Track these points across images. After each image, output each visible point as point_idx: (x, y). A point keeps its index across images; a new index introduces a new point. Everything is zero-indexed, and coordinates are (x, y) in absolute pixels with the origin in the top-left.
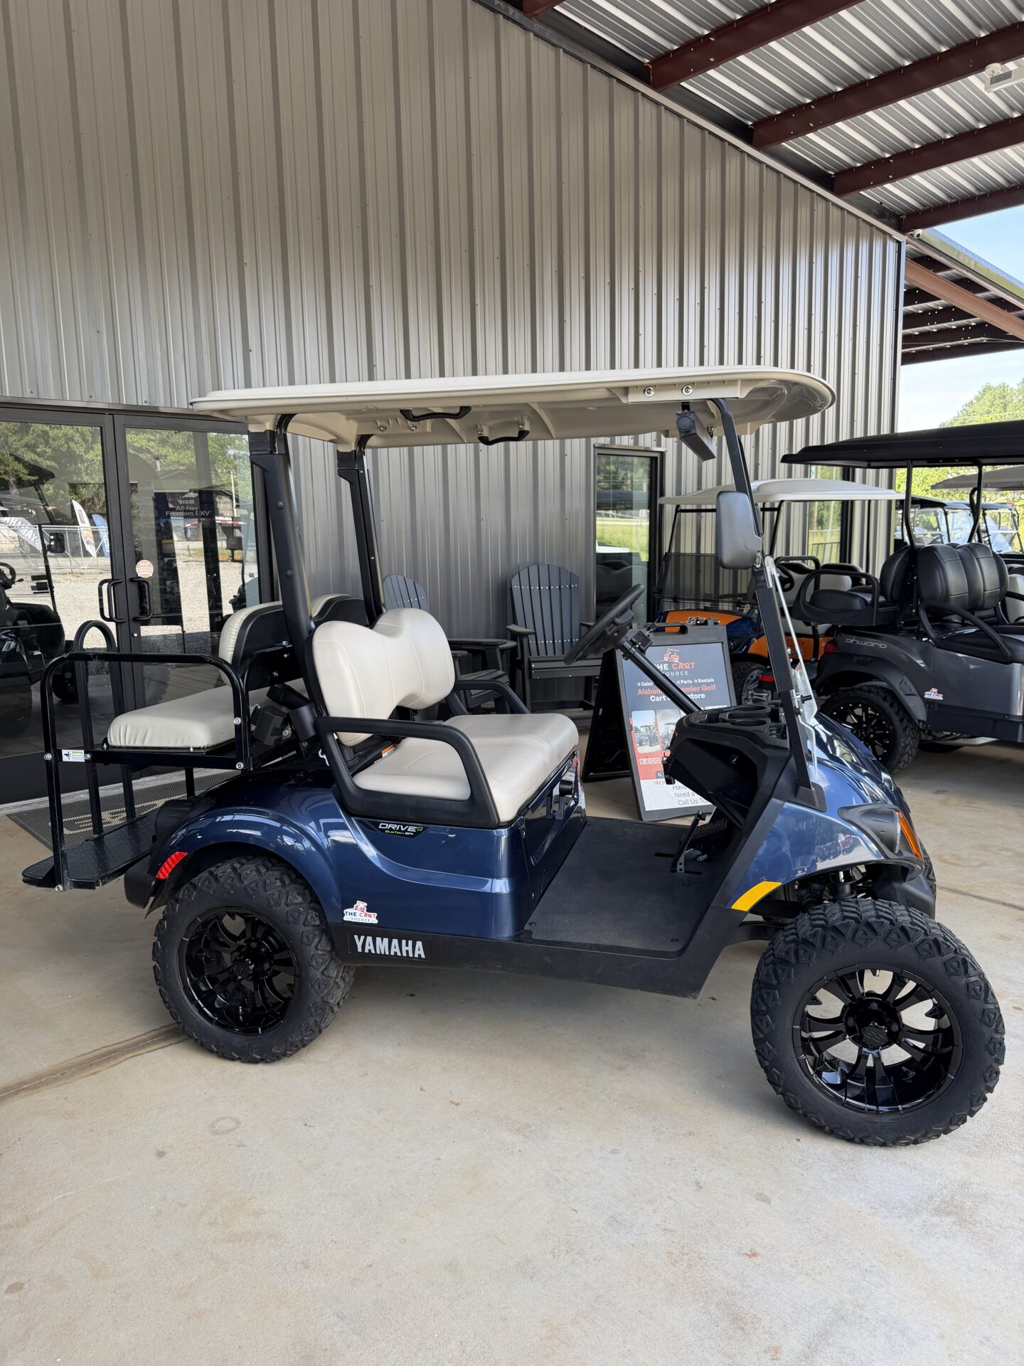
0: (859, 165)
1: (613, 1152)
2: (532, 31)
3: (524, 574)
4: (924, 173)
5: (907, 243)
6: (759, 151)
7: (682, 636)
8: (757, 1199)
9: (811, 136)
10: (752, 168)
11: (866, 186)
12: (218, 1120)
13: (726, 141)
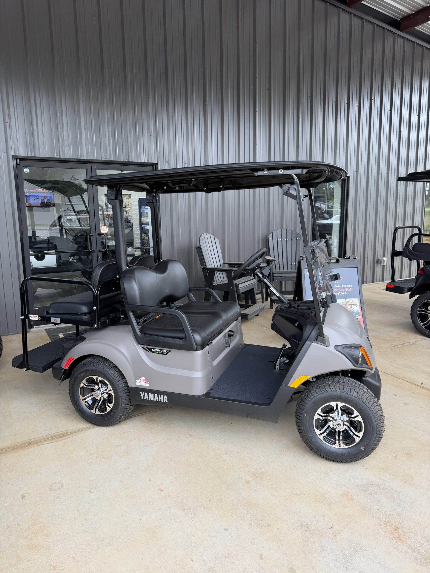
1: (226, 530)
3: (275, 233)
6: (403, 32)
7: (337, 264)
8: (289, 571)
9: (429, 22)
10: (399, 41)
12: (55, 483)
13: (386, 29)
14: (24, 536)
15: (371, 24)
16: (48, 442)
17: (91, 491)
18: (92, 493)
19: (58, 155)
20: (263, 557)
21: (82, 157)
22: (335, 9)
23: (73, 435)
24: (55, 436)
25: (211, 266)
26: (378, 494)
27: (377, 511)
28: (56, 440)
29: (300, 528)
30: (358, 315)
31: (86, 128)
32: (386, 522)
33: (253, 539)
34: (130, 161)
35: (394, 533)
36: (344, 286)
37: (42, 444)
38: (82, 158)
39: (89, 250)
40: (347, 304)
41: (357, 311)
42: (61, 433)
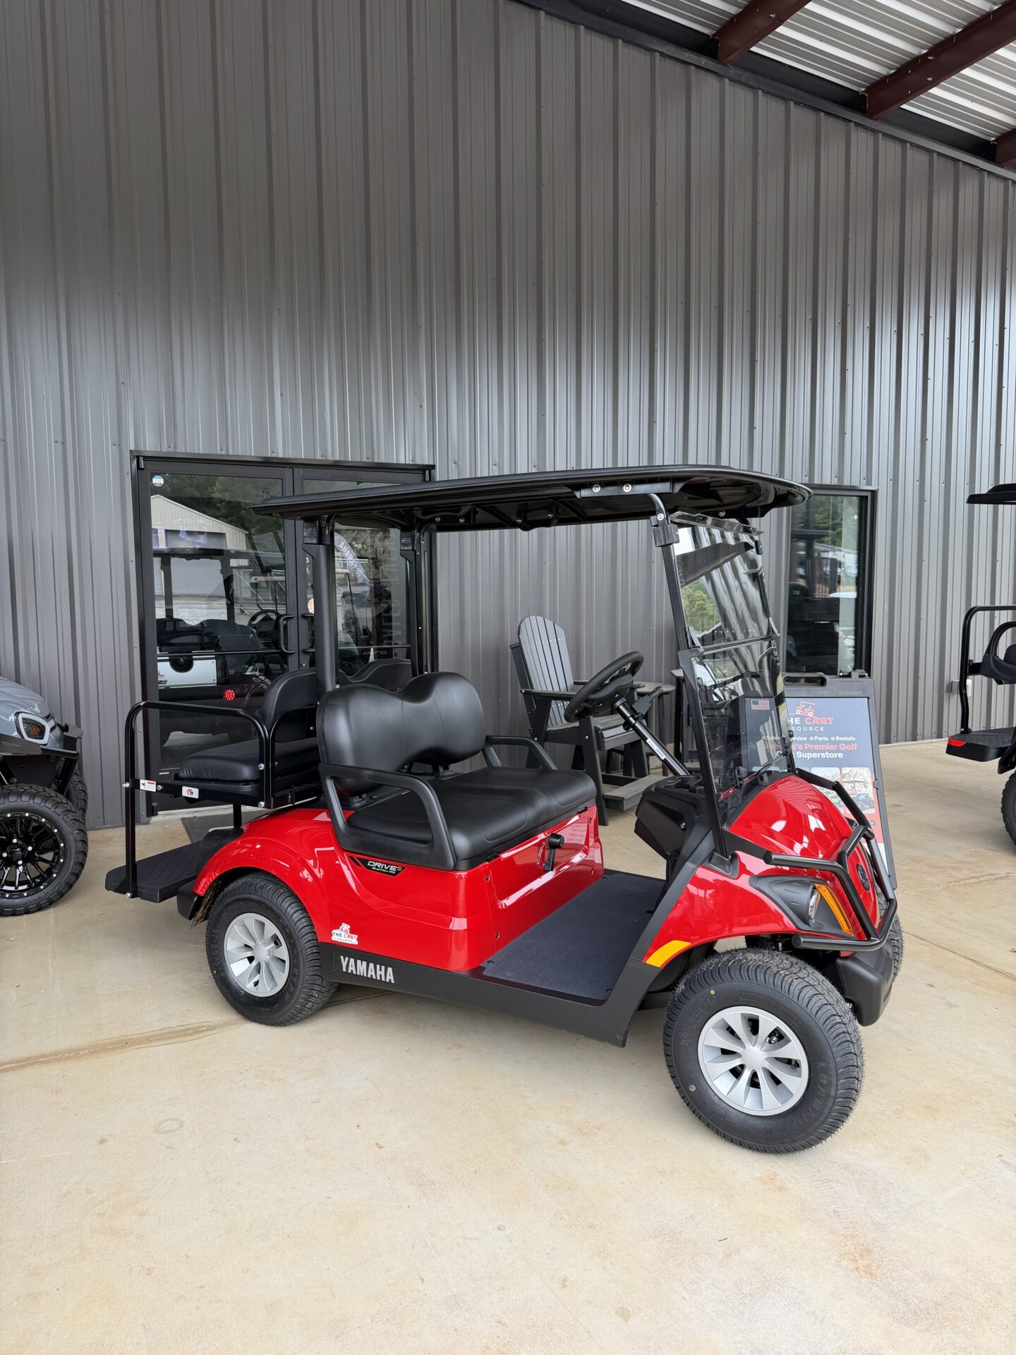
1: (500, 1228)
2: (728, 77)
7: (821, 688)
8: (616, 1313)
10: (994, 187)
12: (167, 1120)
13: (961, 161)
14: (97, 1212)
15: (924, 152)
16: (161, 1043)
17: (238, 1140)
18: (239, 1142)
19: (225, 448)
20: (567, 1283)
21: (273, 452)
22: (840, 125)
23: (215, 1032)
24: (177, 1031)
25: (544, 689)
26: (842, 1183)
27: (832, 1215)
28: (179, 1040)
29: (656, 1236)
31: (284, 394)
32: (846, 1237)
33: (554, 1248)
34: (376, 460)
35: (859, 1259)
36: (838, 738)
37: (150, 1045)
38: (274, 455)
39: (281, 649)
40: (843, 780)
41: (867, 796)
42: (191, 1026)
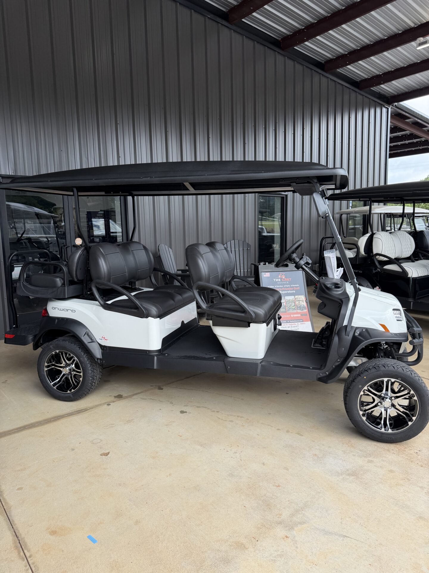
0: (369, 77)
2: (233, 30)
3: (229, 244)
4: (397, 80)
5: (391, 108)
6: (327, 73)
7: (287, 268)
9: (349, 67)
10: (324, 80)
11: (373, 86)
12: (94, 440)
13: (313, 70)
15: (301, 65)
18: (127, 442)
20: (265, 464)
22: (272, 52)
29: (286, 447)
30: (304, 309)
36: (293, 285)
40: (296, 300)
41: (304, 305)
